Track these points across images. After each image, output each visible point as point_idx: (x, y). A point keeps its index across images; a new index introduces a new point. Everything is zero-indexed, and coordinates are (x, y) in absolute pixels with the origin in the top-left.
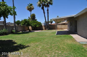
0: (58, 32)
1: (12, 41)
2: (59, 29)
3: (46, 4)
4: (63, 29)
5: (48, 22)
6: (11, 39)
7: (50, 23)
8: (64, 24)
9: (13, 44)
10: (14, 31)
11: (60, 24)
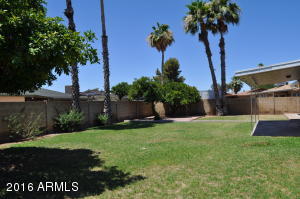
0: (260, 123)
1: (91, 152)
2: (267, 113)
3: (216, 22)
4: (280, 113)
5: (224, 87)
6: (87, 147)
7: (231, 92)
8: (286, 94)
9: (87, 167)
10: (104, 118)
11: (269, 95)
